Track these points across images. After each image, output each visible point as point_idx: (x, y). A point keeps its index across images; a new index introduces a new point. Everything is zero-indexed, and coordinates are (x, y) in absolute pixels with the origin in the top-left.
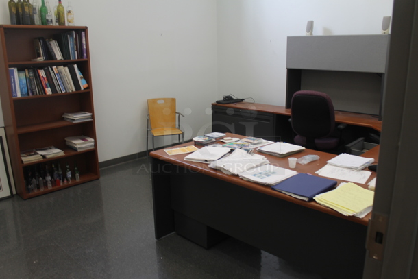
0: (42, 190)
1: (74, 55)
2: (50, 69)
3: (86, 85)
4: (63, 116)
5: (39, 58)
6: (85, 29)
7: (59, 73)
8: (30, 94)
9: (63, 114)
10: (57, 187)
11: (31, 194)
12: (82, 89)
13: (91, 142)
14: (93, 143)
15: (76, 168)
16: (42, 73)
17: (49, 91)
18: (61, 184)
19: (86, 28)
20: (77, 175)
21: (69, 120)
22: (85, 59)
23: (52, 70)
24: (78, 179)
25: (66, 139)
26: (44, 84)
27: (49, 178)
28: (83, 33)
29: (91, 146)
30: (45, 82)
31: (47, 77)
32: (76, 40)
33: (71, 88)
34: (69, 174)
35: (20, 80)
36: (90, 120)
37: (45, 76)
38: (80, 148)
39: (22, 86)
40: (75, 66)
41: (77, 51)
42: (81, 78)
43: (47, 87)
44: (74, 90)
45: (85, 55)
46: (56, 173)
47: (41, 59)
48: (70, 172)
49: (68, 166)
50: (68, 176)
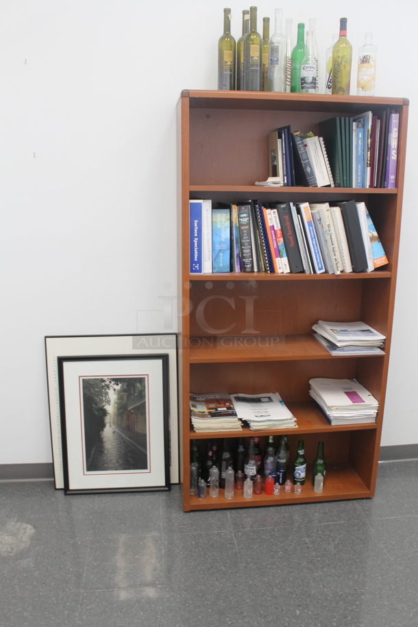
0: (229, 496)
1: (361, 178)
2: (294, 209)
3: (382, 261)
4: (315, 328)
5: (271, 180)
6: (399, 108)
7: (316, 221)
8: (237, 268)
9: (316, 322)
10: (263, 498)
11: (202, 501)
12: (371, 268)
13: (370, 408)
14: (374, 412)
15: (320, 461)
16: (272, 217)
17: (282, 266)
18: (277, 491)
19: (406, 103)
20: (319, 478)
21: (325, 344)
22: (390, 188)
23: (299, 212)
24: (319, 488)
25: (311, 382)
26: (273, 246)
27: (251, 470)
28: (395, 118)
29: (369, 416)
30: (277, 242)
31: (282, 230)
32: (373, 136)
33: (342, 264)
34: (301, 471)
35: (214, 232)
36: (379, 352)
37: (278, 227)
38: (336, 418)
39: (218, 247)
40: (361, 208)
41: (372, 165)
42: (372, 239)
43: (279, 255)
44: (349, 269)
45: (392, 177)
46: (270, 460)
47: (277, 182)
48: (304, 466)
49: (301, 452)
50: (297, 475)
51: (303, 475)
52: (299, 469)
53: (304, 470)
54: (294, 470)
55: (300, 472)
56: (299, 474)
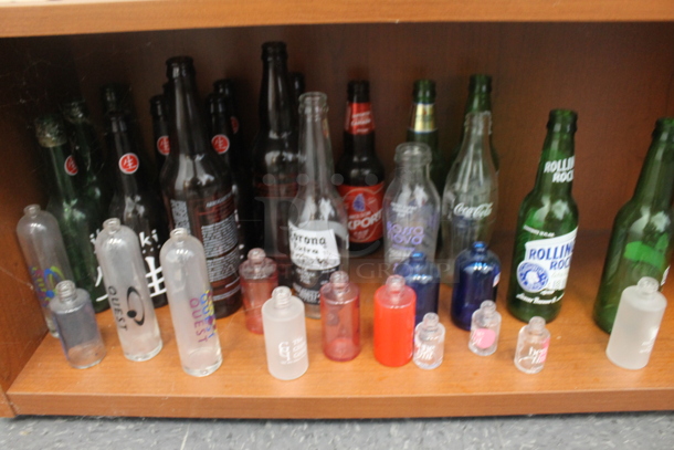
18: (427, 350)
34: (547, 262)
48: (569, 238)
49: (560, 171)
50: (532, 278)
51: (557, 279)
52: (546, 254)
53: (567, 257)
54: (519, 254)
55: (545, 264)
56: (542, 277)
